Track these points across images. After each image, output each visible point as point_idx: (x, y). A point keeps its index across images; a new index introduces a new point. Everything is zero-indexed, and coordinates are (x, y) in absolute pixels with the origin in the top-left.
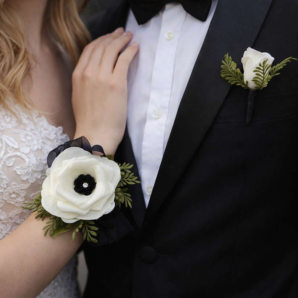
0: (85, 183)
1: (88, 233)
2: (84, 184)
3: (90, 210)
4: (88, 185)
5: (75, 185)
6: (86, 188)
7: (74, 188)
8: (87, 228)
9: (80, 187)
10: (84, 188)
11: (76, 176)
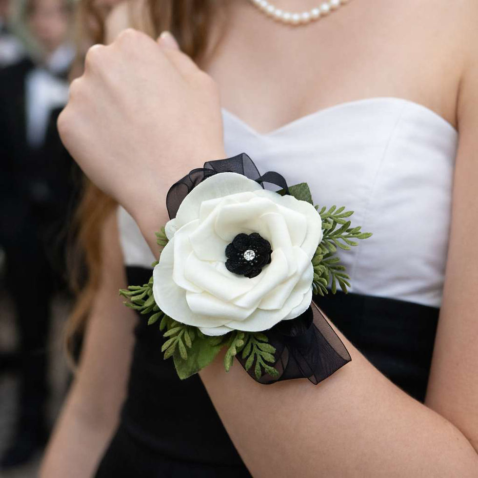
0: (248, 251)
1: (259, 358)
2: (246, 253)
3: (258, 309)
4: (254, 254)
5: (228, 257)
6: (250, 261)
7: (226, 263)
8: (255, 348)
9: (238, 261)
10: (245, 260)
11: (229, 236)
